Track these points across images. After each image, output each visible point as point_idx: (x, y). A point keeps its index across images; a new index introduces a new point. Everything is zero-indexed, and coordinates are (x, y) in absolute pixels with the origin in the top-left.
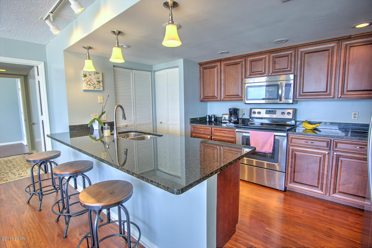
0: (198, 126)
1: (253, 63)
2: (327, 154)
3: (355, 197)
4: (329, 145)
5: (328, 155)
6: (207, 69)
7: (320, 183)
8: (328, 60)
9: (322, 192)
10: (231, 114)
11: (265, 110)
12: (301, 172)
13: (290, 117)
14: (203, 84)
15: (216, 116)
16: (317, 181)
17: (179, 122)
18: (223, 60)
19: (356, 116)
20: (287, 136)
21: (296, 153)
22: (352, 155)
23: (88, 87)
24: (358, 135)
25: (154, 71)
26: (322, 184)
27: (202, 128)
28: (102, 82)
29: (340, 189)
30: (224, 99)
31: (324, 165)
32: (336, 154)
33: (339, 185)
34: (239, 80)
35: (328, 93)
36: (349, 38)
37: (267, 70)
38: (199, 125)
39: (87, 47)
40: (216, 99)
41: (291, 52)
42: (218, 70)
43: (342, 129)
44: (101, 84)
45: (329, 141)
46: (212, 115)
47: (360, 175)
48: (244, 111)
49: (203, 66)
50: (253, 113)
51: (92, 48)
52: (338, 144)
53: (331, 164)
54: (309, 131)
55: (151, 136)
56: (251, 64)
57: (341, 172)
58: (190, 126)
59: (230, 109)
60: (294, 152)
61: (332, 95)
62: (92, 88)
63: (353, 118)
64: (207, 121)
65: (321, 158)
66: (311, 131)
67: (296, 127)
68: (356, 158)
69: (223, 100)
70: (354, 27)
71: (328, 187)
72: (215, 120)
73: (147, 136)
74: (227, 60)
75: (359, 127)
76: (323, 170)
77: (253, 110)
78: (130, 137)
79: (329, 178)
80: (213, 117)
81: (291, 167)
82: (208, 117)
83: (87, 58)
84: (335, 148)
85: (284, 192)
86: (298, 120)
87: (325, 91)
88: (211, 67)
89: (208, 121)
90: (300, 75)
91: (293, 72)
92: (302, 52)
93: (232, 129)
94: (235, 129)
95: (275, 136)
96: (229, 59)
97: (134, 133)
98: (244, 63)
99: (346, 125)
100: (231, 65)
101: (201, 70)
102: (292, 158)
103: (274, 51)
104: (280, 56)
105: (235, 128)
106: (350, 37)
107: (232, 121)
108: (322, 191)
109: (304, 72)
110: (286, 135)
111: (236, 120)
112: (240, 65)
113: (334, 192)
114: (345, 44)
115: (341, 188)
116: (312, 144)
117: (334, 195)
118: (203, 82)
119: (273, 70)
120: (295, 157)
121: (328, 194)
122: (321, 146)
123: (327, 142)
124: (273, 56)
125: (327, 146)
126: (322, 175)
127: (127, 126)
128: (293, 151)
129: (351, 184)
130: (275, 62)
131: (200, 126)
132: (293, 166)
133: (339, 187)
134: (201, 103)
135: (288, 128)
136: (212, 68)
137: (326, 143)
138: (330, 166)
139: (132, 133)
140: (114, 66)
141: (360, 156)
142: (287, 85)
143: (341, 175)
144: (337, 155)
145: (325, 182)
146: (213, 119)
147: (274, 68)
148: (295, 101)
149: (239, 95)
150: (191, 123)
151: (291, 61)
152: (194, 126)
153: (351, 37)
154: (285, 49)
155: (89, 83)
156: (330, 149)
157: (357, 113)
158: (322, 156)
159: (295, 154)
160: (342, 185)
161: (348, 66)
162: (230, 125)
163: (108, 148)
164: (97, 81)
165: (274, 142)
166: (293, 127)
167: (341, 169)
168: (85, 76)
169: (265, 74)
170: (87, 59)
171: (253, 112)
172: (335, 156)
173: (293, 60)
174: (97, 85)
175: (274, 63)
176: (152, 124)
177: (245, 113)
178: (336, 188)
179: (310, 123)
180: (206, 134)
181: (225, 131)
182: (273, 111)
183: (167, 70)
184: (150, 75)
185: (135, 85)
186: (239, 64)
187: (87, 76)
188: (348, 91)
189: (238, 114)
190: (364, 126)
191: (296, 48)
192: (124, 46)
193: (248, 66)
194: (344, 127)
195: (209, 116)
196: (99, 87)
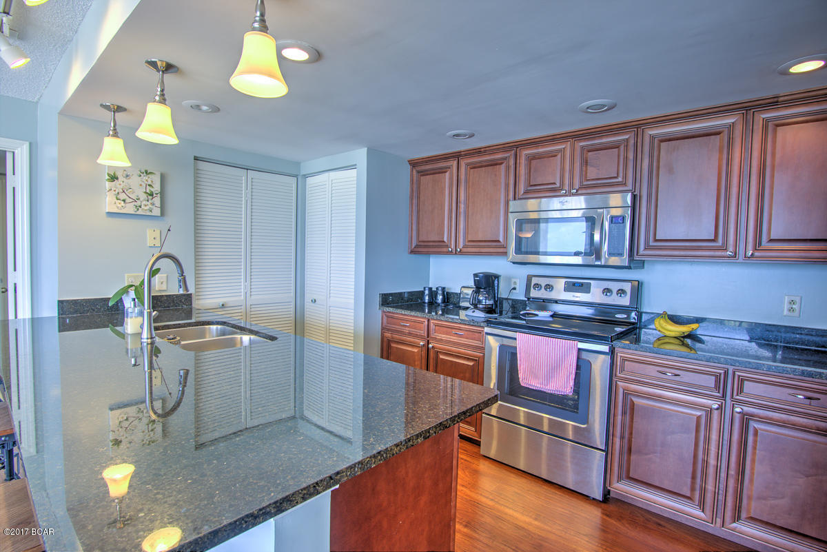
0: (397, 314)
1: (534, 162)
2: (717, 409)
3: (794, 535)
4: (721, 383)
5: (719, 411)
6: (427, 175)
7: (698, 487)
8: (720, 160)
9: (702, 515)
10: (478, 287)
11: (564, 280)
12: (646, 454)
13: (625, 301)
14: (418, 212)
15: (447, 290)
16: (689, 480)
17: (353, 301)
18: (466, 155)
19: (794, 306)
20: (612, 352)
21: (635, 399)
22: (784, 417)
23: (119, 205)
24: (801, 358)
25: (305, 176)
26: (703, 491)
27: (407, 321)
28: (159, 195)
29: (752, 511)
30: (465, 250)
31: (708, 440)
32: (741, 410)
33: (750, 498)
34: (500, 203)
35: (720, 244)
36: (774, 103)
37: (567, 182)
38: (399, 311)
39: (112, 107)
40: (445, 250)
41: (627, 137)
42: (451, 178)
43: (759, 339)
44: (157, 200)
45: (720, 374)
46: (437, 288)
47: (807, 476)
48: (513, 280)
49: (419, 168)
50: (534, 288)
51: (125, 110)
52: (745, 382)
53: (726, 436)
54: (672, 340)
55: (253, 337)
56: (530, 164)
57: (753, 461)
58: (380, 313)
59: (475, 275)
60: (629, 396)
61: (731, 248)
62: (130, 209)
63: (786, 312)
64: (424, 303)
65: (699, 418)
66: (677, 341)
67: (640, 328)
68: (794, 426)
69: (461, 253)
70: (785, 73)
71: (720, 503)
72: (444, 301)
73: (241, 338)
74: (473, 154)
75: (803, 336)
76: (707, 452)
77: (534, 281)
78: (207, 336)
79: (723, 475)
80: (440, 292)
81: (622, 437)
82: (427, 292)
83: (111, 133)
84: (737, 395)
85: (603, 505)
86: (644, 310)
87: (713, 238)
88: (437, 171)
89: (427, 301)
90: (649, 196)
91: (630, 187)
92: (652, 137)
93: (475, 326)
94: (483, 327)
95: (579, 350)
96: (478, 152)
97: (219, 327)
98: (512, 162)
99: (769, 328)
100: (481, 167)
101: (415, 178)
102: (624, 413)
103: (583, 135)
104: (598, 147)
105: (482, 324)
106: (776, 100)
107: (481, 306)
108: (703, 511)
109: (657, 187)
110: (608, 351)
111: (491, 302)
112: (503, 167)
113: (737, 517)
114: (763, 119)
115: (753, 507)
116: (677, 378)
117: (734, 525)
118: (418, 205)
119: (581, 182)
120: (631, 409)
121: (719, 521)
122: (700, 387)
123: (716, 376)
124: (582, 147)
125: (717, 387)
126: (703, 468)
127: (223, 305)
128: (626, 394)
129: (783, 498)
130: (587, 162)
131: (402, 314)
132: (627, 435)
133: (749, 504)
134: (413, 256)
135: (619, 329)
136: (439, 173)
137: (714, 378)
138: (725, 442)
139: (214, 327)
140: (196, 159)
141: (805, 420)
142: (614, 219)
143: (755, 472)
144: (743, 414)
145: (710, 487)
146: (440, 298)
147: (583, 175)
148: (635, 262)
149: (499, 241)
150: (382, 305)
151: (626, 158)
152: (389, 312)
153: (777, 102)
154: (610, 130)
155: (123, 196)
156: (724, 396)
157: (797, 299)
158: (703, 413)
159: (633, 403)
160: (759, 498)
161: (772, 176)
162: (474, 314)
163: (135, 365)
164: (146, 193)
165: (578, 367)
166: (633, 328)
167: (754, 454)
168: (113, 178)
169: (562, 190)
170: (108, 136)
171: (535, 285)
172: (737, 417)
173: (631, 156)
174: (144, 203)
175: (585, 163)
176: (293, 303)
177: (517, 287)
178: (740, 507)
179: (675, 320)
180: (416, 336)
181: (460, 329)
182: (582, 285)
183: (332, 174)
184: (294, 186)
185: (253, 207)
186: (501, 164)
187: (117, 179)
188: (771, 241)
189: (496, 288)
190: (817, 335)
191: (637, 127)
192: (205, 108)
193: (522, 171)
194: (765, 335)
195: (430, 289)
196: (151, 206)
